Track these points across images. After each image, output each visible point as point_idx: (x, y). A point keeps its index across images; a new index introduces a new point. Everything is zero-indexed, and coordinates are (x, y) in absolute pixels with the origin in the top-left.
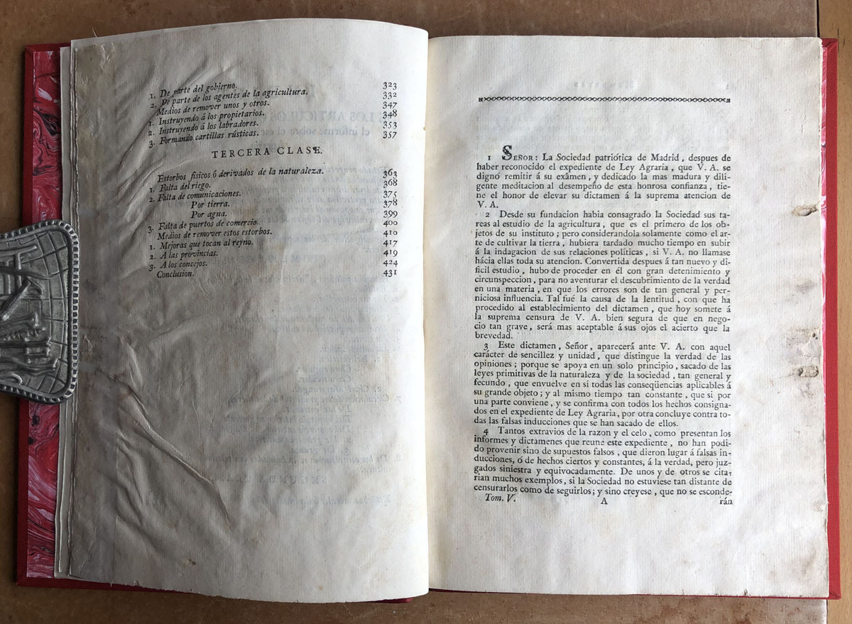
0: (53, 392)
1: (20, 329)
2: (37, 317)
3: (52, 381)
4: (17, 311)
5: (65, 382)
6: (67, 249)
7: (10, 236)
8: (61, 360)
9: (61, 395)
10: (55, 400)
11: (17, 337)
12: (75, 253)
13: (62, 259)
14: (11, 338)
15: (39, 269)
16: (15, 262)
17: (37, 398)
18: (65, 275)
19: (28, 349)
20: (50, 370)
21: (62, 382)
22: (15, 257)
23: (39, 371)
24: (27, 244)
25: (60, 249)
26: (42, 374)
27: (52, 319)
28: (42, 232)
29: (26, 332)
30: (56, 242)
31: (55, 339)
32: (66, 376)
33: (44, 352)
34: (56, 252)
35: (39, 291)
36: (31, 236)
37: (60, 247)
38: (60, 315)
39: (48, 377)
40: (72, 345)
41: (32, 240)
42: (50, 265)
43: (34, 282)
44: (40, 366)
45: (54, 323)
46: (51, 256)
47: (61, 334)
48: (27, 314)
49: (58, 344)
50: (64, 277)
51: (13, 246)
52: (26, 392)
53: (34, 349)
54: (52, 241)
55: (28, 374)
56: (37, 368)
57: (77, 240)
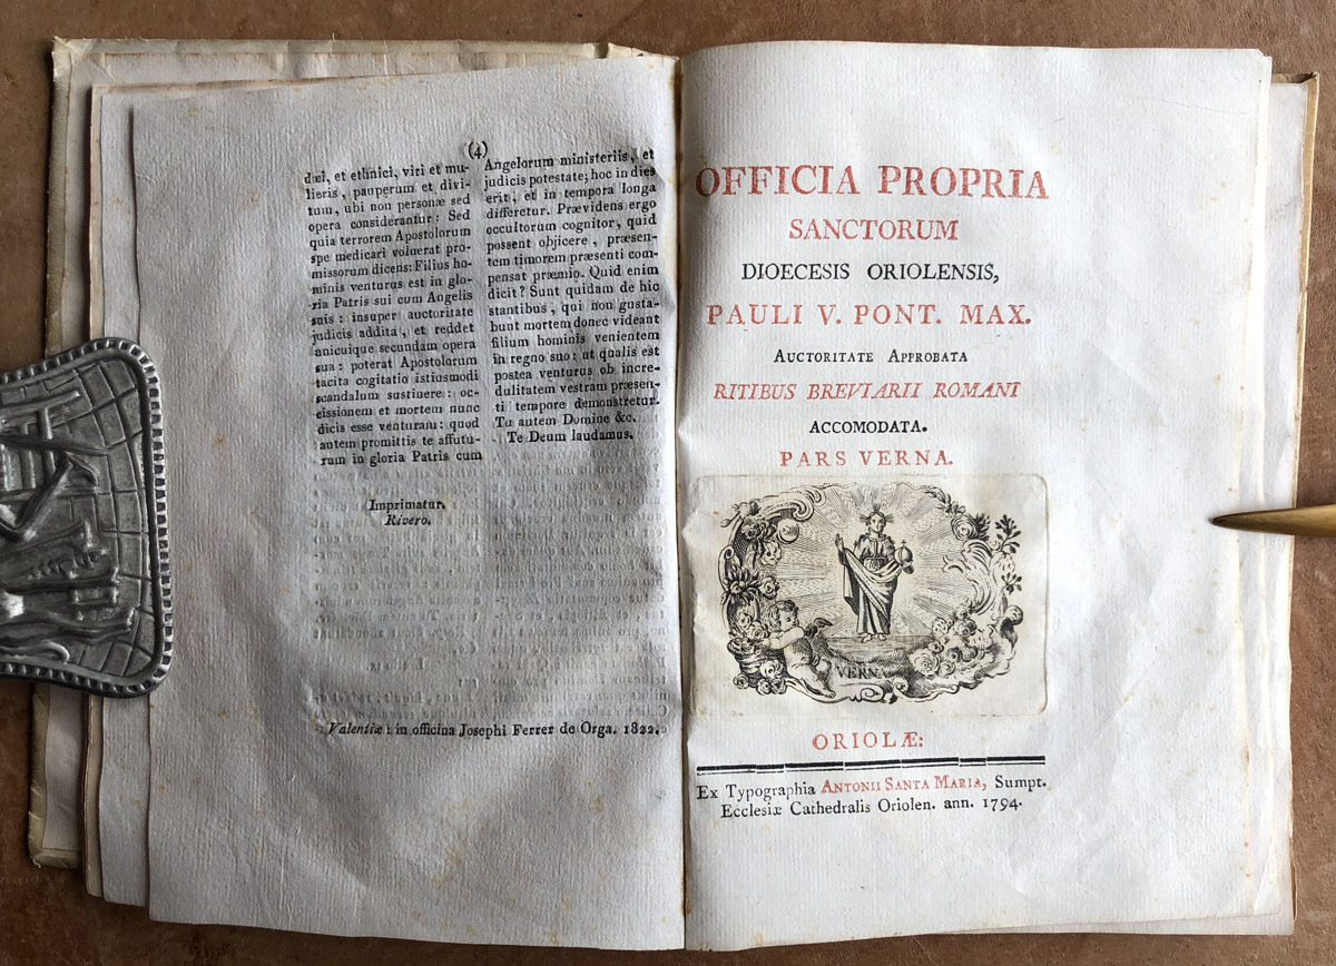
0: (130, 672)
1: (59, 554)
2: (89, 530)
3: (124, 651)
4: (51, 520)
5: (152, 652)
6: (136, 394)
7: (26, 375)
8: (141, 610)
9: (145, 678)
11: (53, 571)
12: (153, 400)
13: (128, 413)
14: (44, 573)
15: (87, 436)
16: (39, 426)
17: (102, 688)
18: (138, 444)
20: (121, 631)
21: (147, 653)
22: (38, 415)
23: (101, 634)
24: (62, 389)
25: (125, 394)
26: (107, 640)
27: (118, 532)
28: (86, 364)
29: (71, 561)
30: (116, 382)
31: (126, 570)
32: (152, 640)
33: (108, 596)
34: (118, 400)
35: (90, 479)
36: (68, 372)
37: (125, 390)
38: (133, 523)
39: (118, 645)
40: (160, 580)
41: (70, 381)
42: (107, 427)
43: (80, 464)
44: (100, 625)
45: (122, 540)
46: (107, 409)
47: (138, 560)
48: (69, 525)
49: (133, 580)
50: (136, 449)
51: (34, 395)
52: (79, 677)
53: (89, 592)
54: (109, 382)
55: (80, 641)
56: (97, 628)
57: (155, 374)
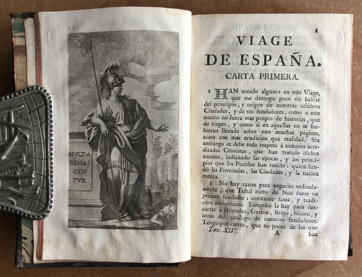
0: (37, 211)
1: (14, 165)
2: (24, 157)
3: (36, 203)
4: (12, 153)
5: (45, 203)
6: (44, 106)
7: (6, 99)
8: (42, 188)
9: (42, 213)
10: (38, 217)
11: (12, 172)
12: (50, 109)
13: (41, 114)
14: (8, 172)
15: (26, 122)
16: (9, 118)
17: (27, 216)
18: (44, 126)
19: (19, 180)
20: (35, 195)
21: (44, 204)
22: (9, 114)
23: (27, 196)
24: (18, 104)
25: (40, 107)
26: (30, 198)
27: (35, 158)
28: (27, 95)
29: (17, 168)
30: (37, 101)
31: (37, 173)
32: (45, 199)
33: (31, 182)
34: (38, 109)
35: (26, 138)
36: (21, 98)
37: (40, 105)
38: (40, 155)
39: (34, 200)
40: (49, 177)
41: (21, 101)
42: (33, 119)
43: (22, 132)
44: (27, 193)
45: (36, 162)
46: (34, 112)
47: (42, 169)
48: (18, 155)
49: (39, 176)
50: (43, 127)
51: (8, 106)
52: (19, 211)
53: (24, 180)
54: (35, 102)
55: (20, 198)
56: (26, 194)
57: (52, 99)
